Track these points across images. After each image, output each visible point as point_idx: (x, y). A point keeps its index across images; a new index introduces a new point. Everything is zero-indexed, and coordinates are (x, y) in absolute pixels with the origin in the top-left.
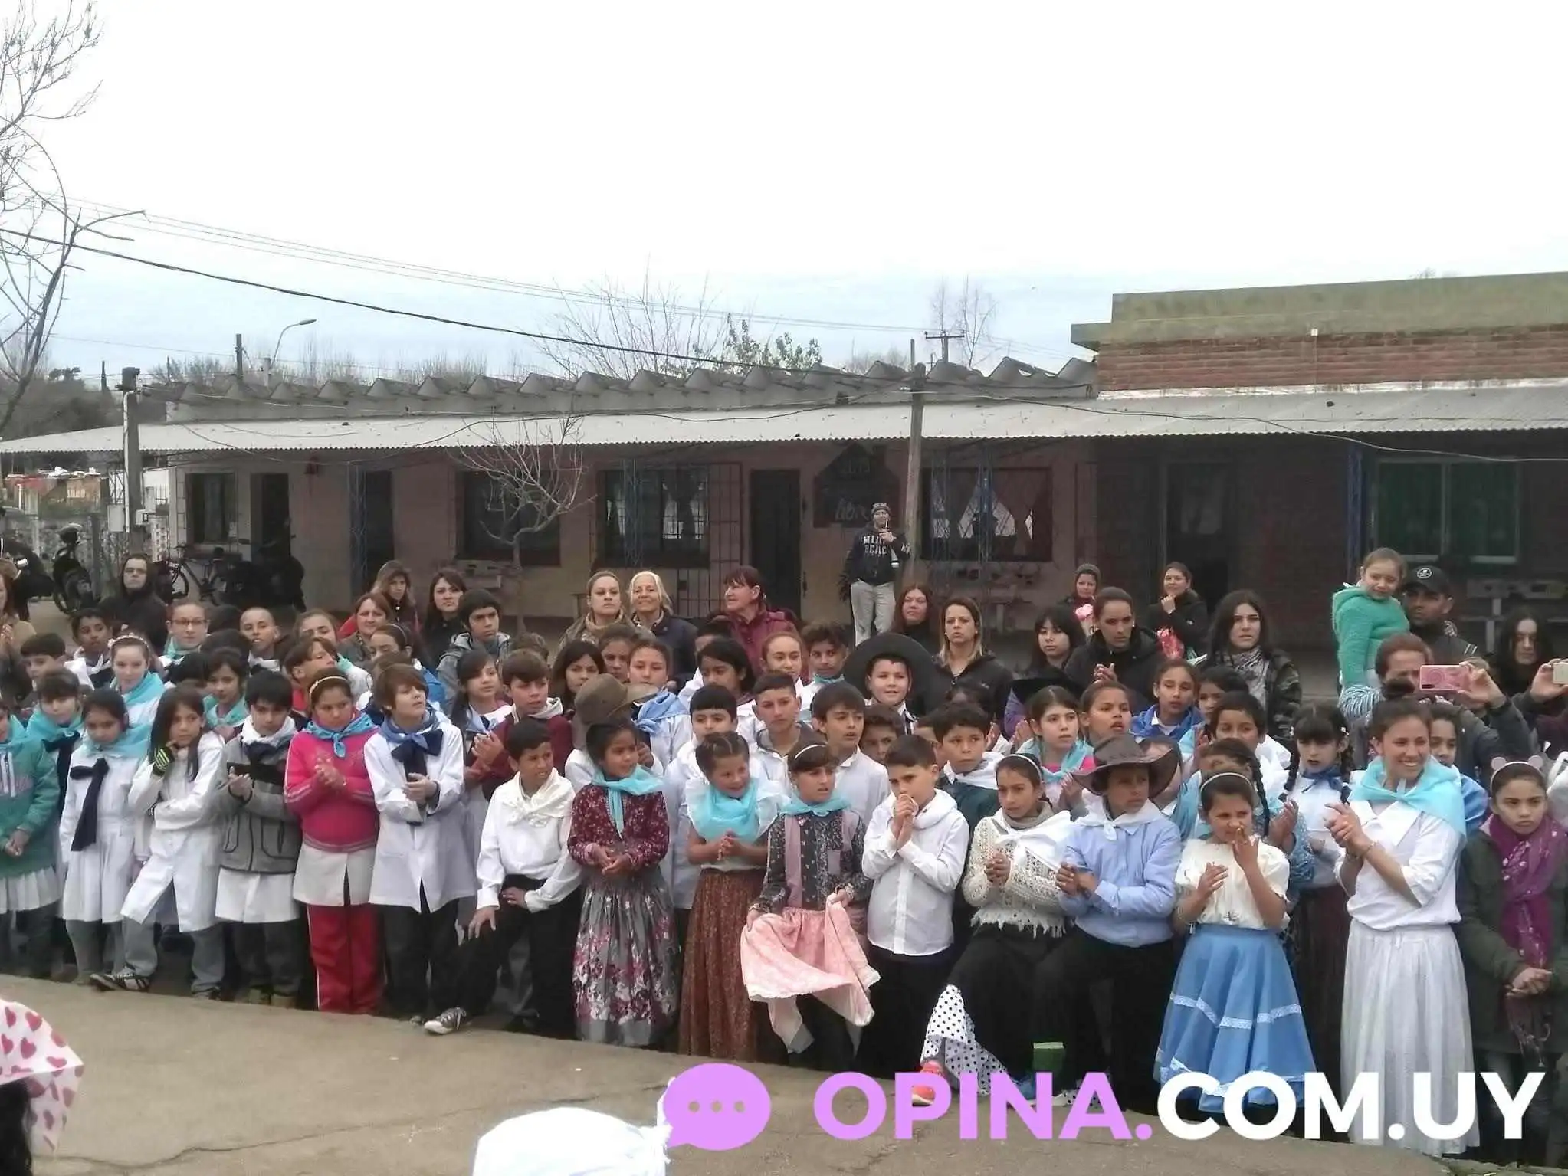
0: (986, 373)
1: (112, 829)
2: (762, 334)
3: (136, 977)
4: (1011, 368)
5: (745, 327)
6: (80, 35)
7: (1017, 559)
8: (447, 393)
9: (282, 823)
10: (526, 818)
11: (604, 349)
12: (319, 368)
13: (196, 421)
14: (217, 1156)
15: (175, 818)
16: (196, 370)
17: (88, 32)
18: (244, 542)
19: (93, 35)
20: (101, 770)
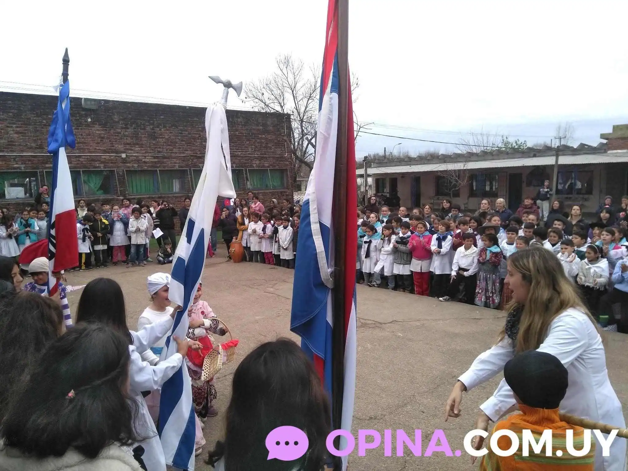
0: (575, 147)
1: (373, 254)
2: (512, 140)
3: (377, 284)
4: (582, 146)
5: (507, 138)
6: (355, 85)
7: (583, 194)
8: (434, 158)
9: (407, 254)
10: (465, 256)
11: (471, 146)
12: (401, 154)
13: (378, 167)
14: (400, 323)
15: (385, 252)
16: (374, 156)
17: (357, 84)
18: (388, 193)
19: (358, 84)
20: (370, 242)
